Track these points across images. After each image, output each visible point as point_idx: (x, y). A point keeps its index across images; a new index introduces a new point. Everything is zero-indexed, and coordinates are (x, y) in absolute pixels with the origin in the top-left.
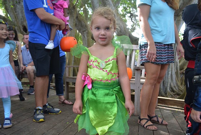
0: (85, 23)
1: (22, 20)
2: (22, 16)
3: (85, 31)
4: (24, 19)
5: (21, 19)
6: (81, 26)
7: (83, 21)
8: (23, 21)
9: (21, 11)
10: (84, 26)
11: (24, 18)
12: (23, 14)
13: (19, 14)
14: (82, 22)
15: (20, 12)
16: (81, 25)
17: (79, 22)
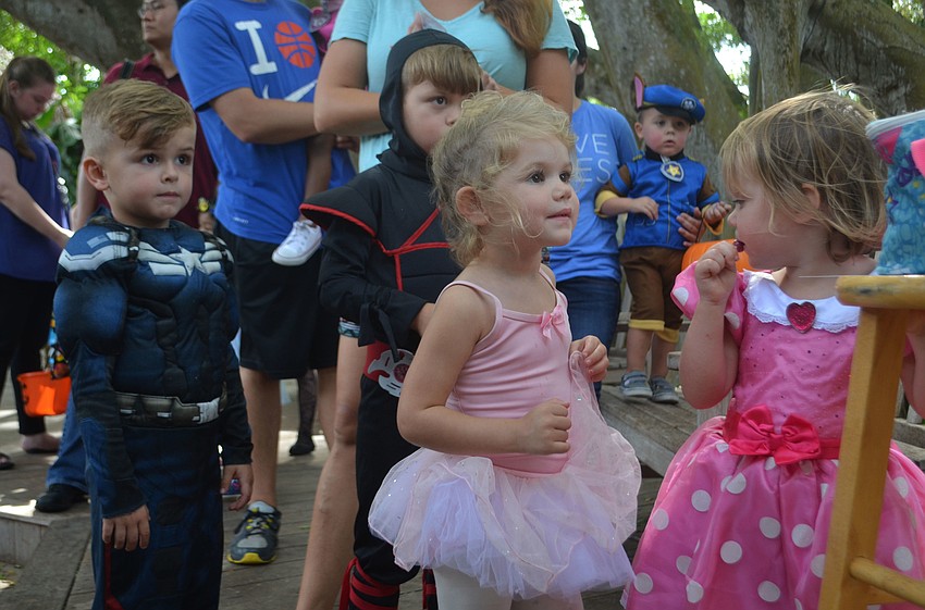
0: (880, 36)
1: (630, 57)
2: (630, 34)
3: (896, 87)
4: (640, 47)
5: (625, 49)
6: (857, 60)
7: (869, 28)
8: (634, 58)
9: (623, 5)
10: (882, 55)
11: (637, 43)
12: (630, 23)
13: (611, 23)
14: (859, 34)
15: (615, 12)
16: (858, 52)
17: (837, 39)
